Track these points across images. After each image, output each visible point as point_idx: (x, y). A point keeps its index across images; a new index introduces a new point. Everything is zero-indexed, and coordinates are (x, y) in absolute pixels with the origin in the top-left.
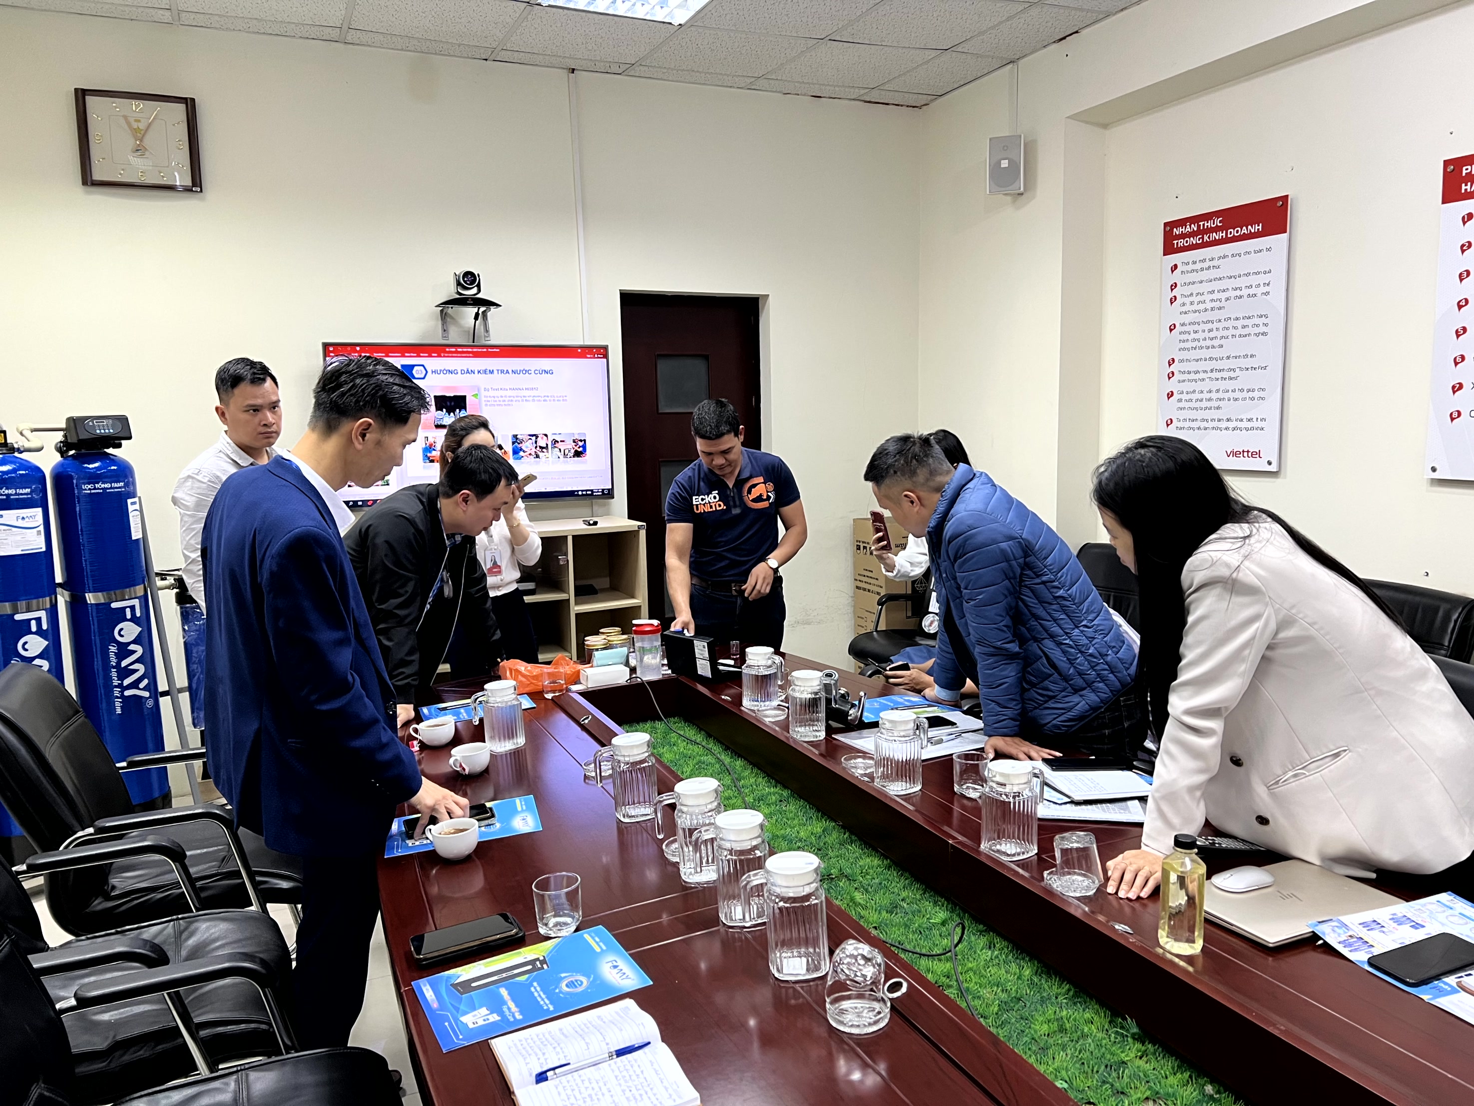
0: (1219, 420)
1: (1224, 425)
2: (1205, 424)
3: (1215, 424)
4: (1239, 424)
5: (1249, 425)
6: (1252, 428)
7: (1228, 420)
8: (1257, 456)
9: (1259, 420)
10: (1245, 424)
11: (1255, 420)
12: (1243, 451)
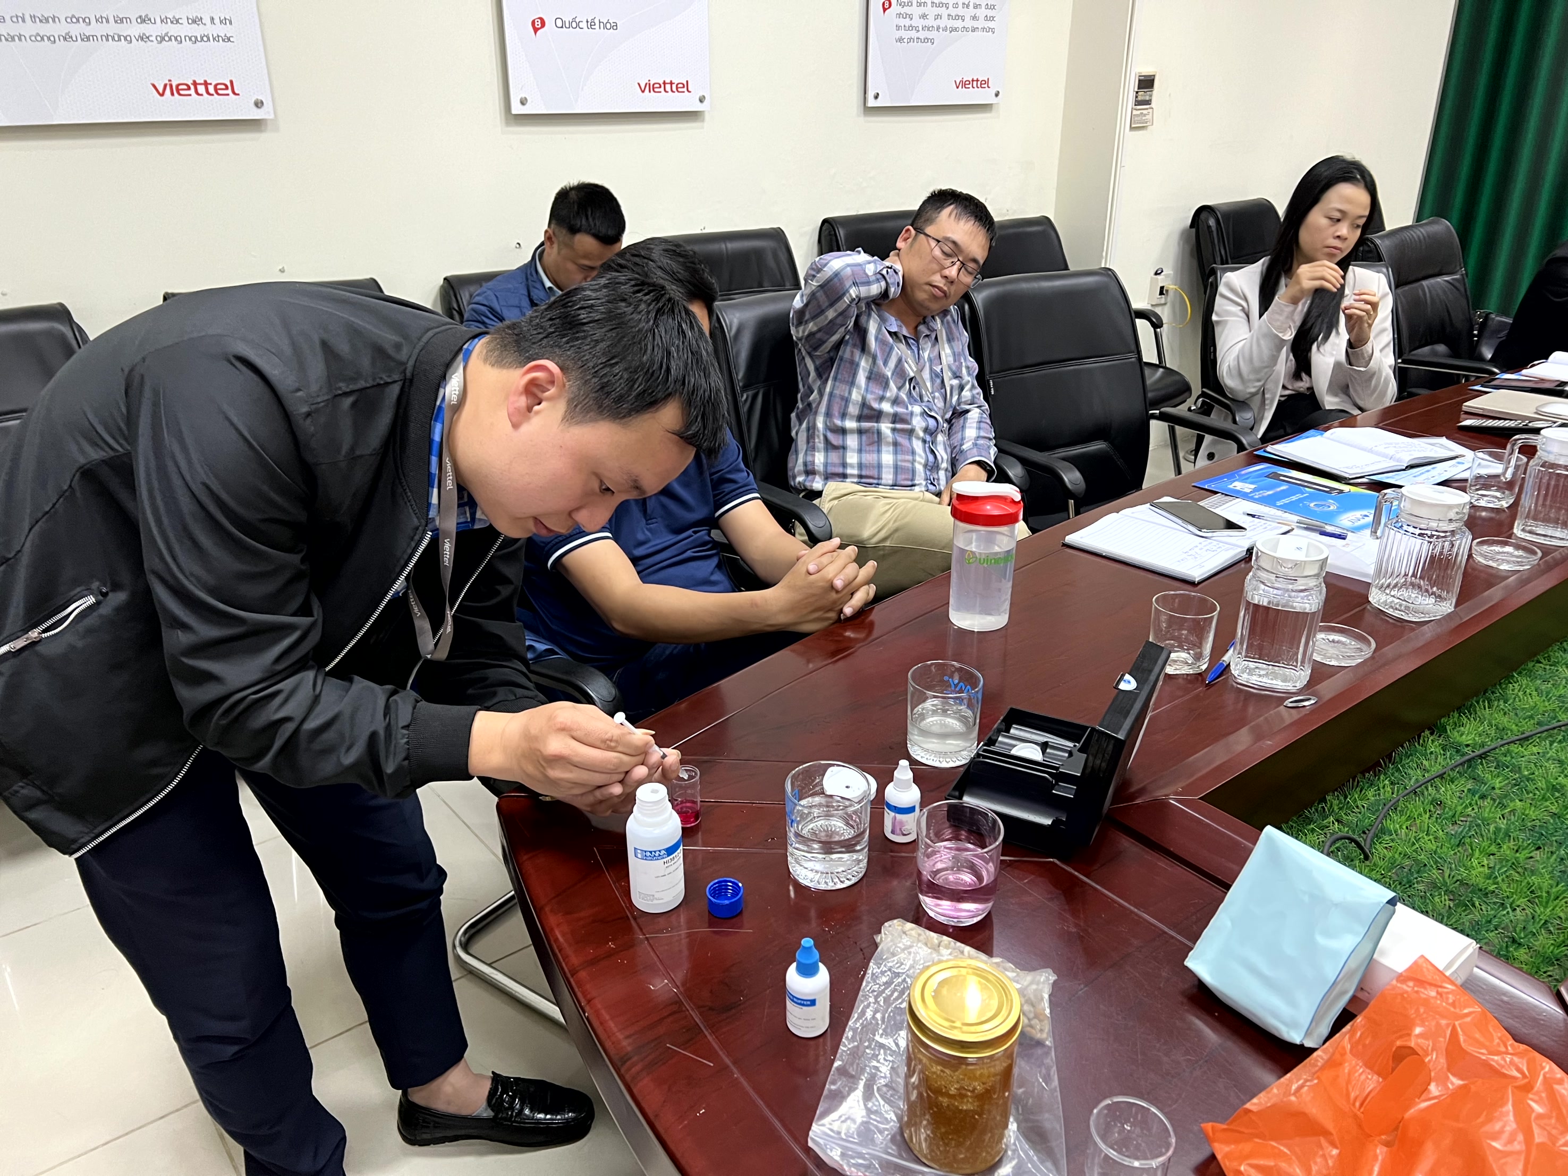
0: (120, 20)
1: (135, 30)
2: (80, 28)
3: (112, 28)
4: (173, 30)
5: (197, 30)
6: (205, 38)
7: (143, 20)
8: (229, 91)
9: (217, 21)
10: (185, 30)
11: (207, 20)
12: (195, 84)
